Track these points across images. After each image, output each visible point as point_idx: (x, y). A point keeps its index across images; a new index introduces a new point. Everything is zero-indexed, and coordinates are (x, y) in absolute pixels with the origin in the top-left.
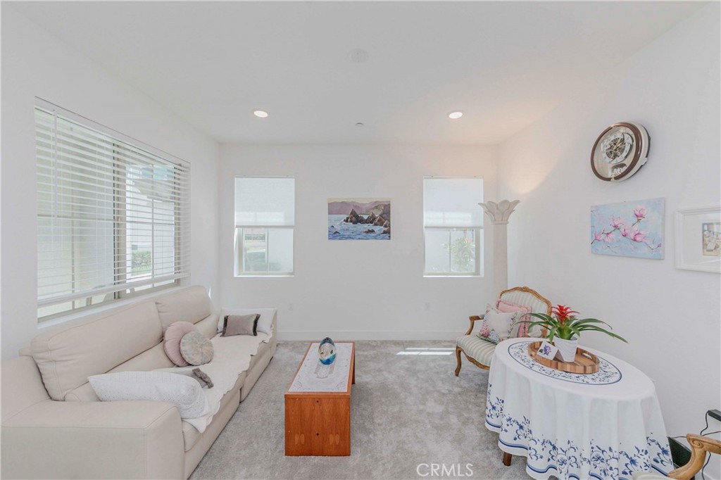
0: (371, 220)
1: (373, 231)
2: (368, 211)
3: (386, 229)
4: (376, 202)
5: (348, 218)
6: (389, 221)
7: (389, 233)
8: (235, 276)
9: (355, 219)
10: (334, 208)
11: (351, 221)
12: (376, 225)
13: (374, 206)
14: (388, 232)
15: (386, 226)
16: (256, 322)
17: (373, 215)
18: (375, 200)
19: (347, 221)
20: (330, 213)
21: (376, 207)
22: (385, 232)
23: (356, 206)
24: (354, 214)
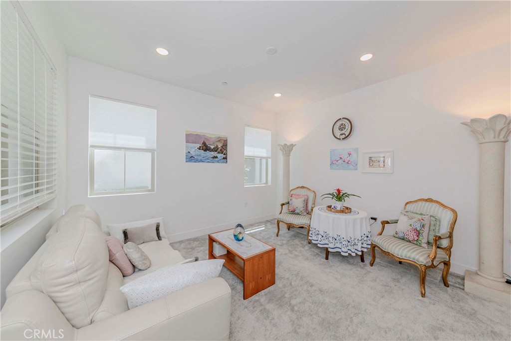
0: (216, 150)
1: (216, 157)
2: (214, 143)
3: (225, 156)
4: (219, 137)
5: (200, 147)
6: (227, 151)
7: (227, 159)
8: (89, 197)
9: (205, 147)
10: (190, 138)
11: (202, 149)
12: (219, 153)
13: (217, 140)
14: (225, 158)
15: (224, 154)
16: (157, 229)
17: (217, 146)
18: (218, 136)
19: (200, 149)
20: (187, 142)
21: (219, 141)
22: (224, 158)
23: (207, 140)
24: (204, 144)
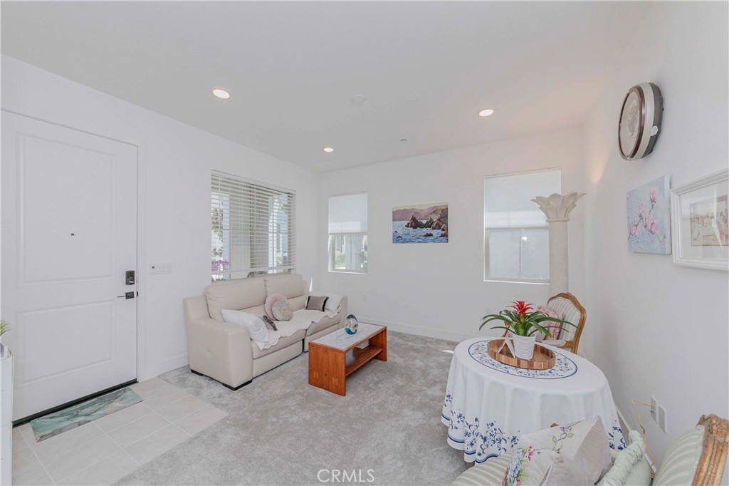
0: (429, 225)
1: (431, 235)
2: (426, 216)
3: (443, 232)
4: (434, 207)
5: (408, 224)
6: (447, 225)
7: (447, 236)
8: (330, 270)
9: (415, 224)
10: (397, 216)
11: (411, 226)
12: (434, 228)
13: (431, 211)
14: (445, 235)
15: (443, 230)
16: (325, 302)
17: (431, 219)
18: (432, 206)
19: (407, 226)
20: (394, 220)
21: (434, 212)
22: (442, 236)
23: (416, 213)
24: (414, 219)
